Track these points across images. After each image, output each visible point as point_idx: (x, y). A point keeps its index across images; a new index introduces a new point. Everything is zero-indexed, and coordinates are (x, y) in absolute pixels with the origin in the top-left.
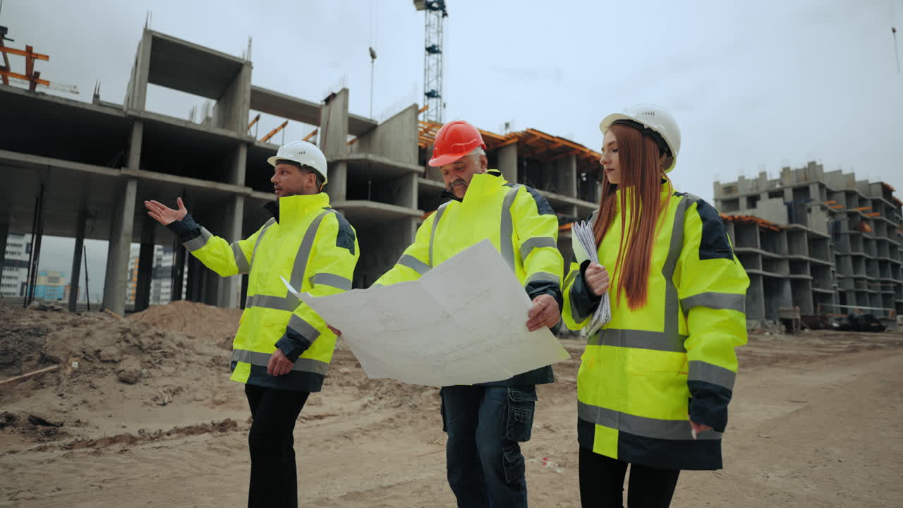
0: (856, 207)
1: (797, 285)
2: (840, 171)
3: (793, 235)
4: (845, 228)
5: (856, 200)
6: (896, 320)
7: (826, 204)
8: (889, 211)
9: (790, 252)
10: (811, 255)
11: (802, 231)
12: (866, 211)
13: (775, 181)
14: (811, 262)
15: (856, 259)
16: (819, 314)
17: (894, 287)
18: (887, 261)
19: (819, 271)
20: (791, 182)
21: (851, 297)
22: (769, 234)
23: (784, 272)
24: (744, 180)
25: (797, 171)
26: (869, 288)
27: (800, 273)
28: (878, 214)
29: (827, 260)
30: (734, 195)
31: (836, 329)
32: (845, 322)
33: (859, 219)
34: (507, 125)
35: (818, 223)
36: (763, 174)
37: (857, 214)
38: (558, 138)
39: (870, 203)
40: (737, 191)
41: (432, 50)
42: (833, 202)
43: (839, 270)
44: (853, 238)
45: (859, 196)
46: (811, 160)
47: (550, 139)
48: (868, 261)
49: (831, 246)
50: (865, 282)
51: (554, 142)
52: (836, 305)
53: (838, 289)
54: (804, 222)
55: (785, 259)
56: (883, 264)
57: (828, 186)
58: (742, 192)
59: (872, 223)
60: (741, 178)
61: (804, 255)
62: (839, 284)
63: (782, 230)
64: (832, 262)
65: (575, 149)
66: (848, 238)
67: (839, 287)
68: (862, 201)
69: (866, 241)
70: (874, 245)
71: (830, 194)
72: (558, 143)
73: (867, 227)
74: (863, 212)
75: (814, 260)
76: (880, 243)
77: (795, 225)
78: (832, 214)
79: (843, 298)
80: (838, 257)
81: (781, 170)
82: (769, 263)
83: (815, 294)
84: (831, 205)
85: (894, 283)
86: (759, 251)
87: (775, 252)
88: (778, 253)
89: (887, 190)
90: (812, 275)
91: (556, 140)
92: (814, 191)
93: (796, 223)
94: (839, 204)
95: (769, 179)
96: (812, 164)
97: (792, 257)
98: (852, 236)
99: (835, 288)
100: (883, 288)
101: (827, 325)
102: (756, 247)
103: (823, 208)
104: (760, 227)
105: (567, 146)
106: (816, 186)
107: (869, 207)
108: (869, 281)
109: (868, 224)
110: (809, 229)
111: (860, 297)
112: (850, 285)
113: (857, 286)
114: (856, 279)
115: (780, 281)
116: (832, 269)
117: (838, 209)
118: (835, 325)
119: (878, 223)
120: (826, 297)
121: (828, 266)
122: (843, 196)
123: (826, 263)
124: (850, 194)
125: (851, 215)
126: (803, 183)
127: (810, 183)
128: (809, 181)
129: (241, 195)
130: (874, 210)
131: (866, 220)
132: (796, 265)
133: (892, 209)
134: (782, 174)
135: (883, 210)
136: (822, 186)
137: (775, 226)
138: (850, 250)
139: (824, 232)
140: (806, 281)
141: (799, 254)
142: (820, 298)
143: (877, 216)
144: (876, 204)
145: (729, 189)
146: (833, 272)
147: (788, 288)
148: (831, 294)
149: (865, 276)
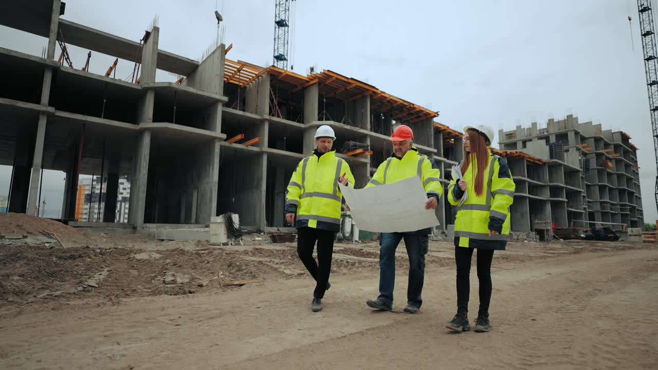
0: (602, 149)
1: (556, 205)
2: (591, 122)
3: (553, 167)
4: (593, 164)
5: (602, 144)
6: (627, 232)
7: (580, 146)
8: (626, 153)
9: (551, 180)
10: (566, 183)
11: (561, 165)
12: (610, 153)
13: (544, 129)
14: (566, 188)
15: (602, 188)
16: (572, 228)
17: (630, 209)
18: (625, 190)
19: (572, 195)
20: (555, 130)
21: (598, 216)
22: (534, 167)
23: (545, 196)
24: (521, 129)
25: (559, 122)
26: (611, 209)
27: (558, 197)
28: (618, 155)
29: (580, 188)
30: (513, 140)
31: (583, 238)
32: (590, 233)
33: (604, 158)
34: (312, 69)
35: (572, 159)
36: (534, 124)
37: (602, 154)
38: (352, 79)
39: (612, 146)
40: (515, 137)
41: (281, 24)
42: (585, 145)
43: (589, 195)
44: (600, 172)
45: (605, 141)
46: (569, 114)
47: (346, 80)
48: (611, 190)
49: (582, 177)
50: (609, 205)
51: (350, 83)
52: (585, 221)
53: (588, 210)
54: (562, 158)
55: (547, 186)
56: (622, 192)
57: (582, 134)
58: (519, 137)
59: (614, 162)
60: (519, 127)
61: (561, 183)
62: (588, 205)
63: (545, 164)
64: (583, 189)
65: (368, 90)
66: (596, 171)
67: (589, 209)
68: (607, 145)
69: (609, 174)
70: (615, 177)
71: (583, 139)
72: (353, 84)
73: (610, 164)
74: (607, 153)
75: (568, 187)
76: (620, 176)
77: (555, 160)
78: (584, 154)
79: (592, 216)
80: (588, 186)
81: (548, 121)
82: (533, 189)
83: (569, 213)
84: (584, 147)
85: (630, 206)
86: (526, 179)
87: (539, 181)
88: (541, 182)
89: (625, 138)
90: (567, 198)
91: (350, 81)
92: (571, 136)
93: (556, 158)
94: (590, 147)
95: (538, 128)
96: (570, 117)
97: (552, 184)
98: (599, 171)
99: (585, 209)
100: (621, 210)
101: (577, 236)
102: (524, 176)
103: (578, 149)
104: (527, 161)
105: (361, 87)
106: (573, 133)
107: (611, 149)
108: (611, 204)
109: (611, 162)
110: (566, 164)
111: (605, 216)
112: (597, 207)
113: (603, 207)
114: (601, 203)
115: (542, 203)
116: (582, 194)
117: (588, 151)
118: (583, 235)
119: (618, 162)
120: (578, 215)
121: (580, 192)
122: (593, 140)
123: (579, 190)
124: (597, 140)
125: (599, 156)
126: (563, 131)
127: (568, 131)
128: (567, 130)
129: (44, 113)
130: (616, 152)
131: (610, 160)
132: (555, 191)
133: (629, 151)
134: (548, 124)
135: (622, 153)
136: (577, 133)
137: (539, 160)
138: (597, 182)
139: (577, 167)
140: (562, 202)
141: (557, 182)
142: (573, 216)
143: (617, 156)
144: (617, 147)
145: (510, 135)
146: (584, 197)
147: (548, 208)
148: (582, 213)
149: (608, 201)
